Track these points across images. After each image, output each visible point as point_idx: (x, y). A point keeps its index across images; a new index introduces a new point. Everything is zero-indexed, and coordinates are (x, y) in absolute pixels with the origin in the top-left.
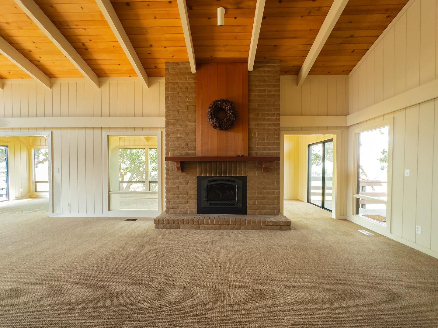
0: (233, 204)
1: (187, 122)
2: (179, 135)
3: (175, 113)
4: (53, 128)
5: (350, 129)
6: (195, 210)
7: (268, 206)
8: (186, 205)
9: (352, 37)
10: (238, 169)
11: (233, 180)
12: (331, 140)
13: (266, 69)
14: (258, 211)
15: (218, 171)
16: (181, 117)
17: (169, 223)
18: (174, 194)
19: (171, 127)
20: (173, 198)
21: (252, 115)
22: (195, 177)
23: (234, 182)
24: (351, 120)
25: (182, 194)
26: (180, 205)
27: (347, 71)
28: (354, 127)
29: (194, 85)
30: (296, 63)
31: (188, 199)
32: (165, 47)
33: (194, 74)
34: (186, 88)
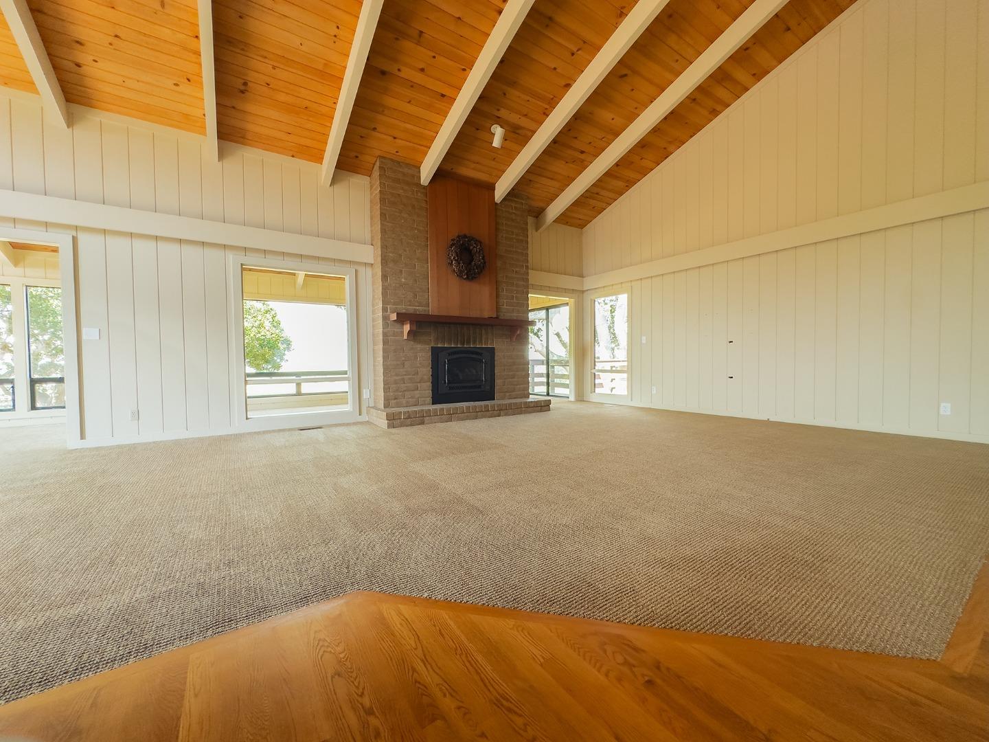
0: (480, 387)
1: (416, 260)
2: (403, 280)
3: (396, 244)
4: (76, 228)
5: (585, 294)
6: (429, 400)
7: (518, 386)
8: (416, 392)
9: (597, 194)
10: (484, 337)
11: (478, 352)
12: (567, 304)
13: (513, 205)
14: (508, 394)
15: (459, 338)
16: (405, 251)
17: (409, 417)
18: (397, 375)
19: (391, 265)
20: (396, 382)
21: (499, 263)
22: (428, 347)
23: (481, 354)
24: (588, 283)
25: (409, 375)
26: (406, 393)
27: (582, 225)
28: (589, 292)
29: (424, 205)
30: (541, 205)
31: (420, 382)
32: (395, 138)
33: (424, 187)
34: (413, 207)
